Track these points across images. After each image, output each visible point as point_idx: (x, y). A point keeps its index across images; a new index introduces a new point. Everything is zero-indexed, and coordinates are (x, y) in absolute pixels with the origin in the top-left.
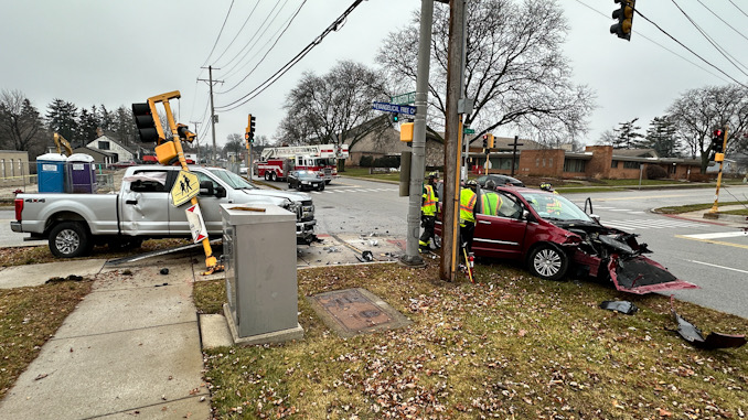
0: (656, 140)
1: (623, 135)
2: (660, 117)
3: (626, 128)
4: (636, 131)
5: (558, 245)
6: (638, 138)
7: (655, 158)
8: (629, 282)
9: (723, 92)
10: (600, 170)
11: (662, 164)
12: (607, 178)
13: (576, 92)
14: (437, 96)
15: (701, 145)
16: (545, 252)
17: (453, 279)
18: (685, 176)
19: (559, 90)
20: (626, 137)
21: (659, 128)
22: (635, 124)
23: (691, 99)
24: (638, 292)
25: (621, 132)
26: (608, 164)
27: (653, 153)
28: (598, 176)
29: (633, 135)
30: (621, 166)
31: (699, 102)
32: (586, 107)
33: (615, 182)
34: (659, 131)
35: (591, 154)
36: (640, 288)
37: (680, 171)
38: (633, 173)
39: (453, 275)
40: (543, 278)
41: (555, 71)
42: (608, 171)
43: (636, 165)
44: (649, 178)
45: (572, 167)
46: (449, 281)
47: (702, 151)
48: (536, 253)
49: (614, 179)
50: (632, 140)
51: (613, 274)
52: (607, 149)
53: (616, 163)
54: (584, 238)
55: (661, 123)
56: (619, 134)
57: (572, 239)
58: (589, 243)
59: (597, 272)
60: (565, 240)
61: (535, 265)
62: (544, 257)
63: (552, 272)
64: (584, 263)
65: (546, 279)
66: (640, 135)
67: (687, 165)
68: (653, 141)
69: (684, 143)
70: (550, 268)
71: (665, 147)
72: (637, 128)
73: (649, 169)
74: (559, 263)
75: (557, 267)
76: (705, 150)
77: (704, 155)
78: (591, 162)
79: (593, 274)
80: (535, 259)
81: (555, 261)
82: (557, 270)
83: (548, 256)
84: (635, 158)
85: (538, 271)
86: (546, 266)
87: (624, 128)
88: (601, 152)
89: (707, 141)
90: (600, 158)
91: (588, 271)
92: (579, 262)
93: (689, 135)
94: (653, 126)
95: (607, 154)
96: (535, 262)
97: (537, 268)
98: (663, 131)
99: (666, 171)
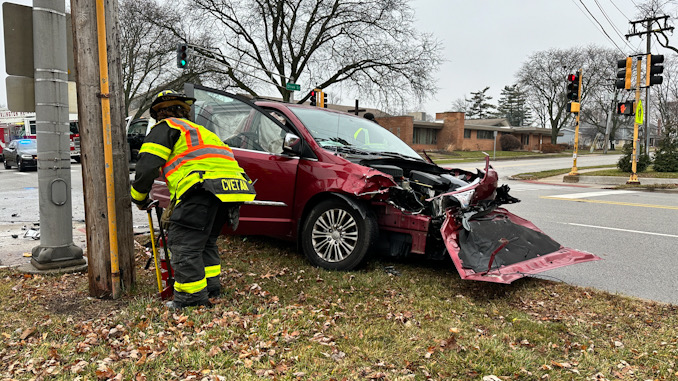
0: (508, 111)
1: (475, 106)
2: (510, 86)
3: (478, 97)
4: (488, 102)
5: (351, 196)
6: (490, 109)
7: (508, 127)
8: (482, 260)
9: (566, 56)
10: (452, 140)
11: (515, 133)
12: (460, 150)
13: (419, 42)
14: (251, 42)
15: (551, 113)
16: (330, 214)
17: (114, 293)
18: (538, 147)
19: (401, 37)
20: (478, 108)
21: (510, 98)
22: (487, 94)
23: (539, 62)
24: (500, 279)
25: (474, 102)
26: (460, 134)
27: (506, 122)
28: (450, 147)
29: (485, 106)
30: (474, 136)
31: (545, 66)
32: (433, 60)
33: (468, 154)
34: (510, 102)
35: (442, 122)
36: (505, 270)
37: (532, 141)
38: (487, 143)
39: (115, 281)
40: (327, 267)
41: (396, 14)
42: (461, 142)
43: (489, 134)
44: (504, 150)
45: (423, 138)
46: (107, 297)
47: (551, 119)
48: (316, 218)
49: (468, 151)
50: (484, 111)
51: (451, 245)
52: (458, 116)
53: (468, 132)
54: (398, 180)
55: (512, 93)
56: (471, 105)
57: (376, 181)
58: (409, 188)
59: (424, 244)
60: (363, 185)
61: (314, 243)
62: (329, 225)
63: (344, 253)
64: (402, 230)
65: (333, 270)
66: (492, 106)
67: (539, 134)
68: (505, 112)
69: (534, 114)
70: (340, 246)
71: (517, 117)
72: (489, 98)
73: (502, 139)
74: (356, 233)
75: (351, 242)
76: (554, 118)
77: (554, 123)
78: (443, 131)
79: (418, 251)
80: (314, 230)
81: (347, 231)
82: (352, 248)
83: (336, 222)
84: (488, 127)
85: (320, 255)
86: (332, 242)
87: (476, 98)
88: (452, 119)
89: (555, 109)
90: (452, 127)
91: (410, 246)
92: (394, 229)
93: (537, 104)
94: (504, 96)
95: (458, 122)
96: (314, 236)
97: (317, 248)
98: (513, 102)
99: (519, 140)
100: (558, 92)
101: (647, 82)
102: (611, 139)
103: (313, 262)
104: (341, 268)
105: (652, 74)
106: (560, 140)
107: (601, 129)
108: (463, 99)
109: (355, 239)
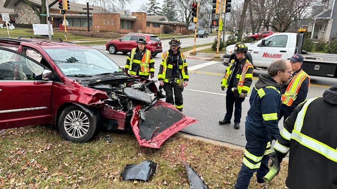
4: (157, 6)
5: (84, 105)
6: (159, 10)
7: (167, 21)
8: (149, 132)
10: (141, 28)
11: (170, 25)
15: (186, 15)
16: (74, 113)
18: (180, 32)
20: (153, 8)
21: (168, 4)
25: (151, 5)
26: (144, 24)
27: (166, 18)
28: (140, 31)
29: (156, 8)
30: (151, 25)
35: (135, 17)
37: (178, 29)
38: (157, 30)
40: (74, 141)
42: (145, 29)
43: (157, 25)
44: (165, 33)
45: (126, 26)
48: (65, 115)
50: (156, 10)
52: (143, 15)
53: (148, 23)
54: (109, 94)
55: (169, 2)
56: (150, 7)
57: (98, 97)
58: (115, 97)
59: (124, 125)
60: (91, 99)
61: (65, 128)
62: (73, 119)
63: (83, 133)
64: (112, 118)
65: (77, 142)
66: (159, 8)
67: (181, 26)
68: (166, 12)
69: (179, 13)
70: (80, 130)
71: (171, 15)
72: (158, 4)
73: (164, 28)
74: (88, 123)
75: (86, 128)
76: (187, 17)
77: (187, 19)
78: (136, 23)
79: (121, 128)
80: (65, 122)
81: (84, 122)
82: (87, 131)
83: (77, 117)
84: (157, 21)
85: (70, 134)
86: (76, 128)
87: (152, 3)
88: (140, 16)
89: (188, 12)
90: (140, 21)
91: (117, 125)
92: (108, 117)
93: (180, 9)
94: (165, 3)
95: (143, 18)
96: (65, 125)
97: (68, 131)
98: (169, 6)
99: (172, 28)
100: (189, 4)
101: (224, 11)
102: (211, 28)
103: (66, 138)
104: (81, 141)
105: (226, 7)
106: (190, 28)
107: (207, 23)
108: (145, 4)
109: (88, 126)
